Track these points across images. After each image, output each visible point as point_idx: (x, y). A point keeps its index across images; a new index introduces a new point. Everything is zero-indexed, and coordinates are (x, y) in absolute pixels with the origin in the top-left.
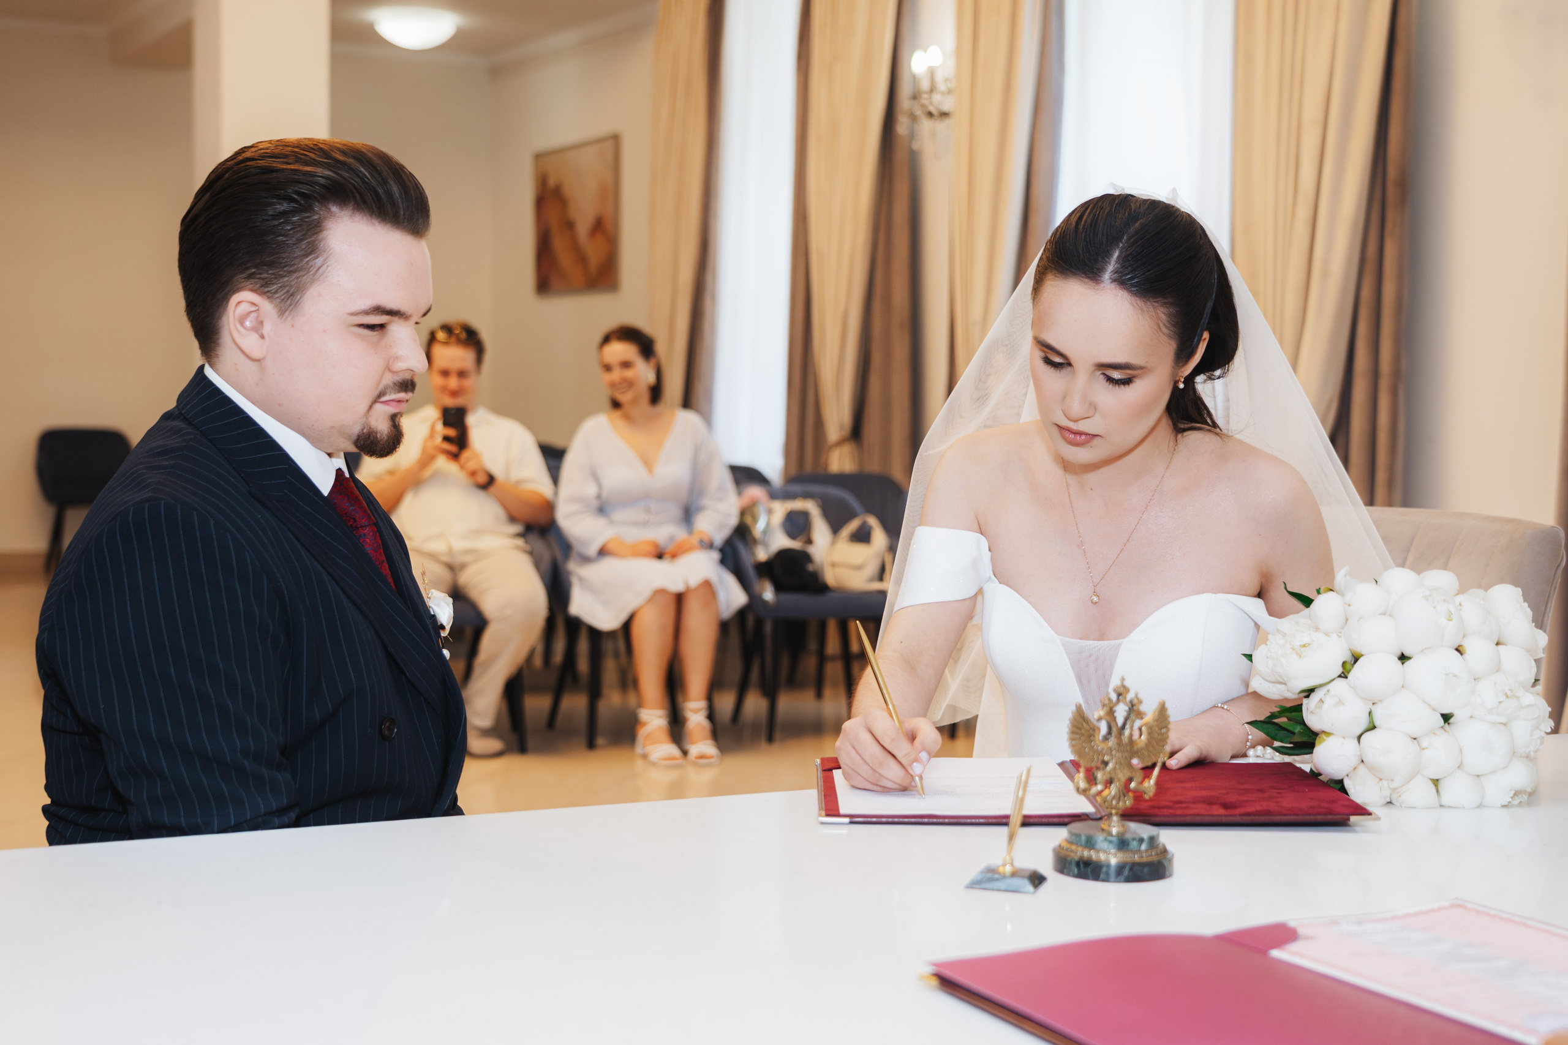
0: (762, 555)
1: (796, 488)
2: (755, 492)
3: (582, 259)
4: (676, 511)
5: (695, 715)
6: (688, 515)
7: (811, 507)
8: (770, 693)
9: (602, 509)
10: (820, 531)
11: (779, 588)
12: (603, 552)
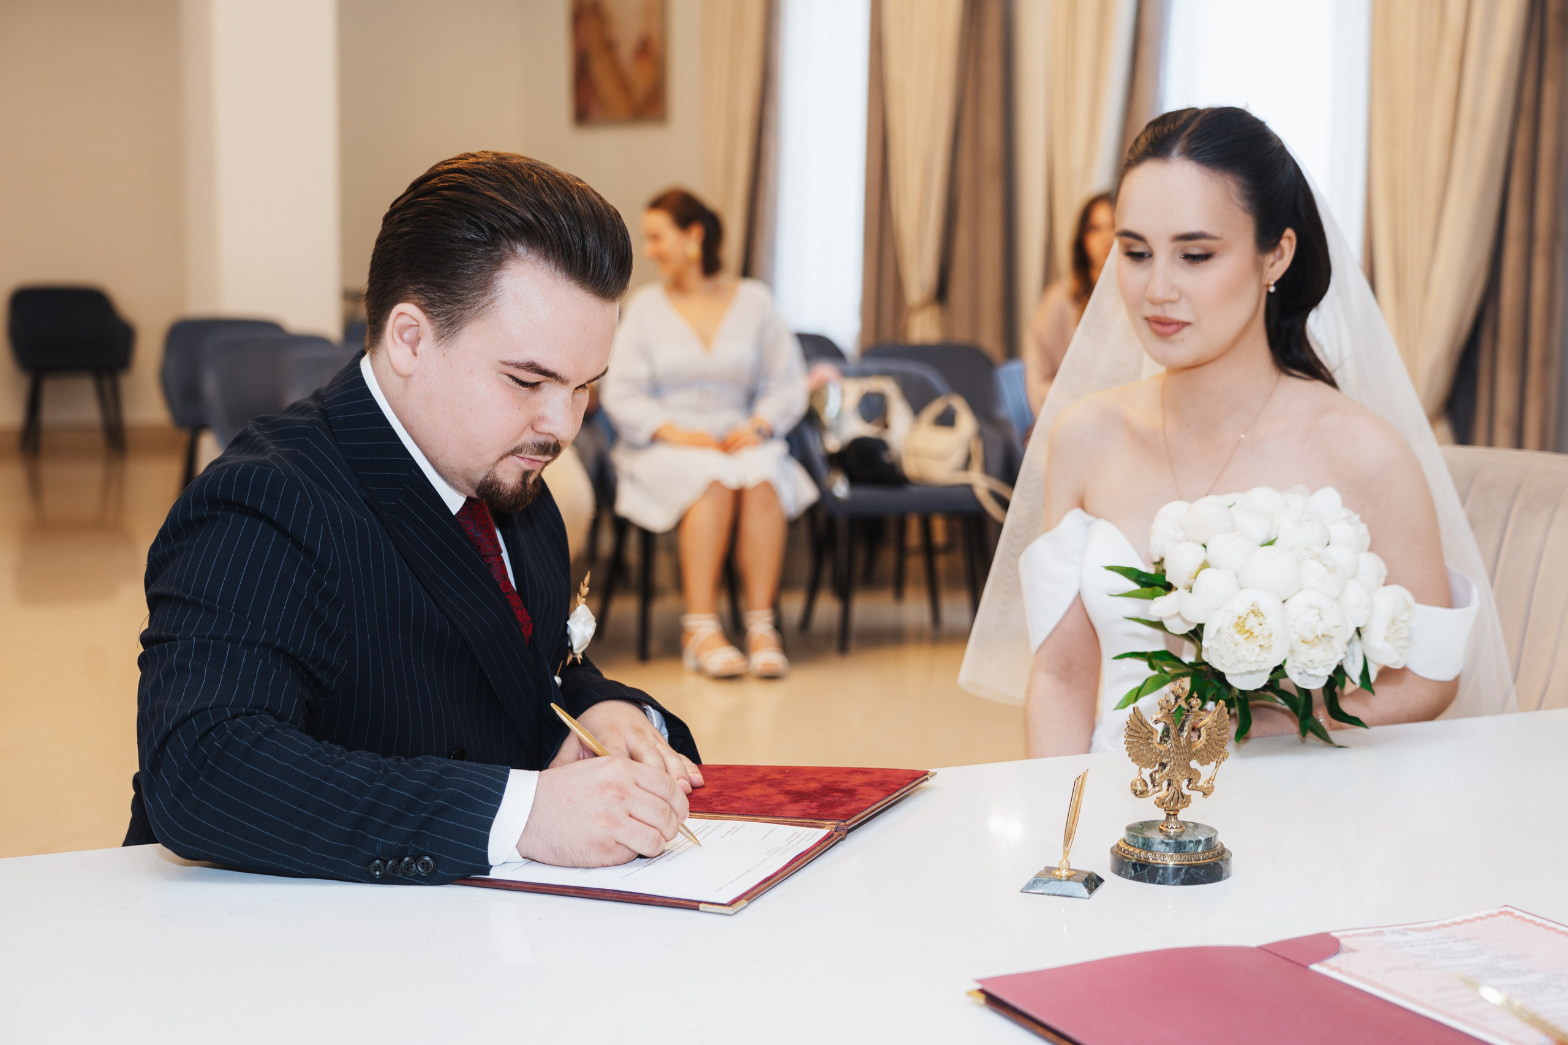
0: (833, 443)
1: (872, 365)
2: (825, 370)
3: (625, 85)
4: (736, 395)
5: (759, 624)
6: (751, 398)
7: (889, 388)
8: (844, 595)
9: (655, 389)
10: (899, 413)
11: (854, 480)
12: (655, 439)
